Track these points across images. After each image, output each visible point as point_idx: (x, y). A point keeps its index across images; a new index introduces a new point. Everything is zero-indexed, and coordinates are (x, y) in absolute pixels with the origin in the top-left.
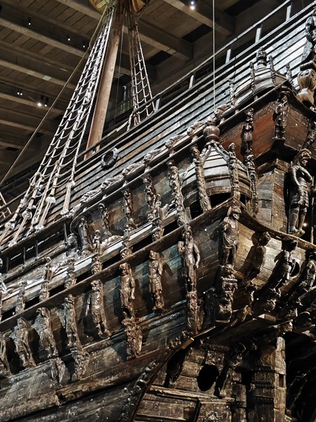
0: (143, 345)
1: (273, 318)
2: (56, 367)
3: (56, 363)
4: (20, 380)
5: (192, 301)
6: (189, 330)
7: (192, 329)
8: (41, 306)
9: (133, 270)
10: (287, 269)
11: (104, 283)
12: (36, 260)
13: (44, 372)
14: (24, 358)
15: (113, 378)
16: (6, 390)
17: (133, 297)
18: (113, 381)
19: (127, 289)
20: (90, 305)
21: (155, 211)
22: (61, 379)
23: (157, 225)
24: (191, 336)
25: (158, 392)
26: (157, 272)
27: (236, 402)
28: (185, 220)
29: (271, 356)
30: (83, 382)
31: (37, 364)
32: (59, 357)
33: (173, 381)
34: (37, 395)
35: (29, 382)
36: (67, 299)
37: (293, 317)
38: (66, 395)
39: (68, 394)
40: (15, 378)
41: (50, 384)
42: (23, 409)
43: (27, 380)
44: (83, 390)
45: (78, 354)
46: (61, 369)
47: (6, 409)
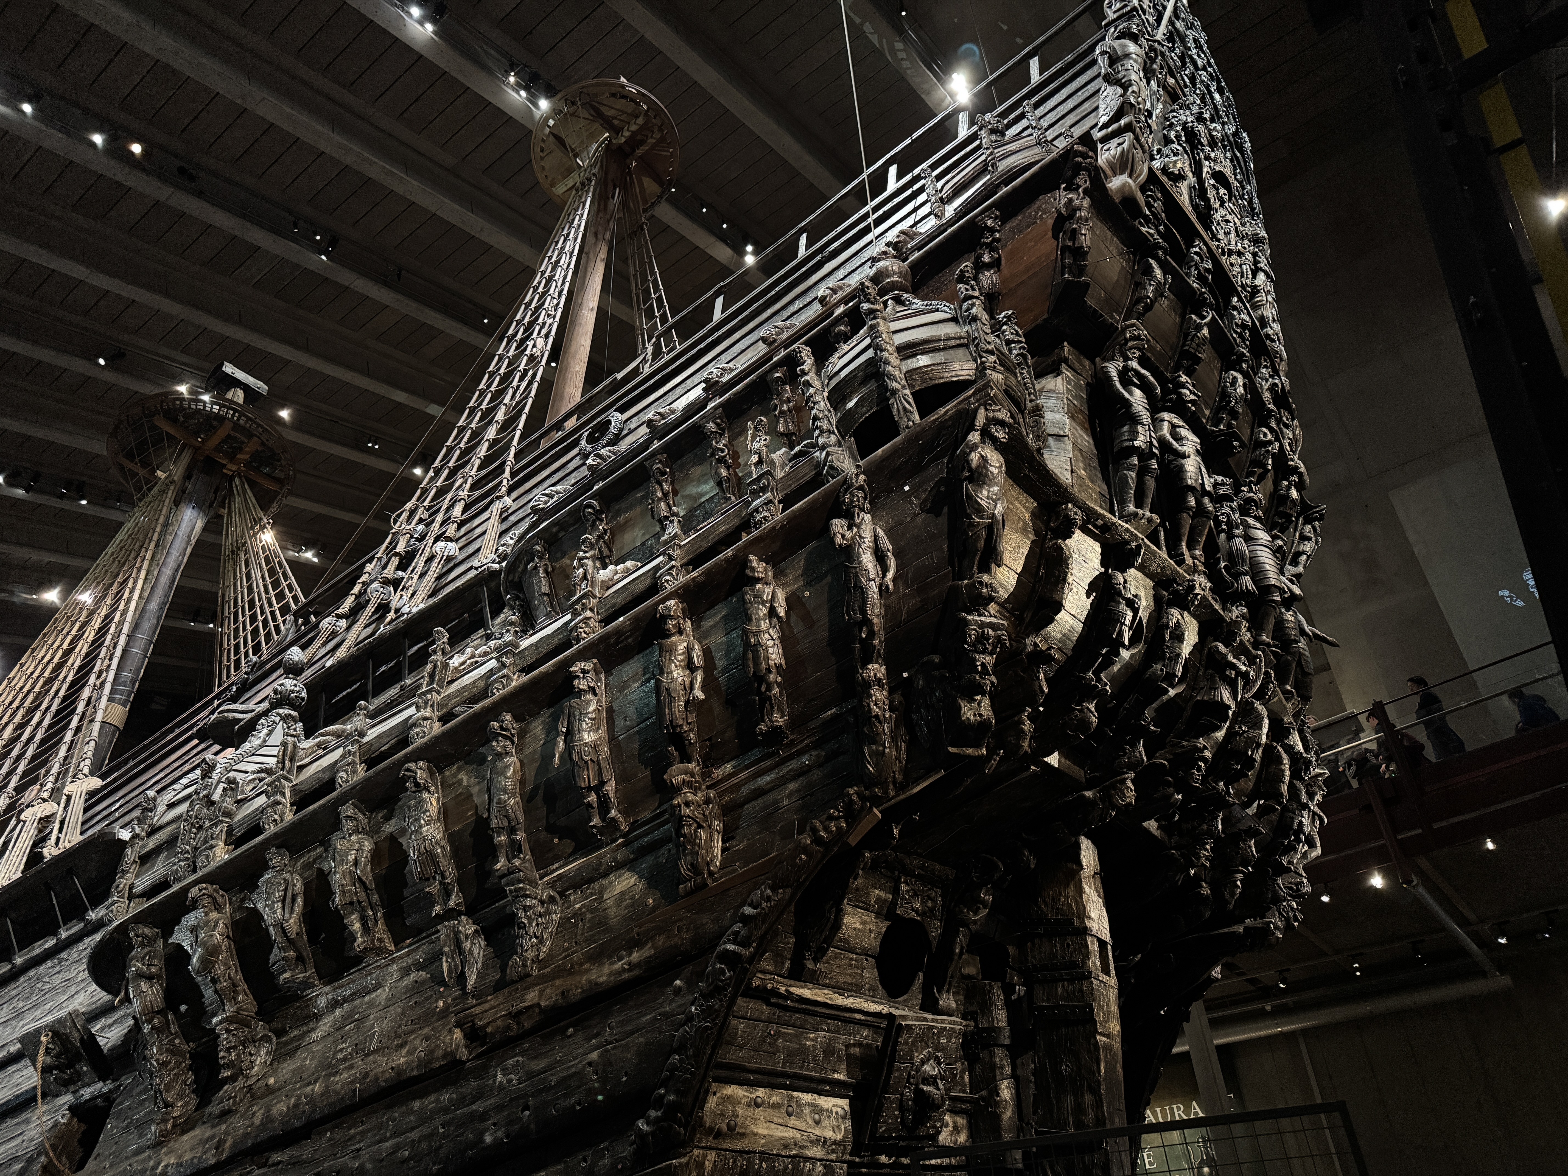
0: (724, 850)
1: (1078, 773)
2: (458, 945)
3: (457, 933)
4: (345, 1000)
5: (879, 694)
6: (868, 782)
7: (878, 780)
8: (415, 756)
9: (696, 626)
10: (1124, 615)
11: (608, 673)
12: (402, 688)
13: (420, 967)
14: (357, 926)
15: (635, 956)
16: (302, 1036)
17: (699, 694)
18: (638, 965)
19: (678, 674)
20: (569, 735)
21: (755, 458)
22: (472, 980)
23: (764, 490)
24: (876, 801)
25: (775, 992)
26: (772, 612)
27: (978, 1031)
28: (846, 464)
29: (1071, 890)
30: (542, 980)
31: (398, 942)
32: (468, 914)
33: (816, 960)
34: (398, 1036)
35: (371, 1004)
36: (495, 724)
37: (1134, 765)
38: (489, 1023)
39: (495, 1021)
40: (330, 997)
41: (437, 1001)
42: (353, 1082)
43: (367, 999)
44: (543, 1004)
45: (527, 896)
46: (471, 952)
47: (299, 1088)
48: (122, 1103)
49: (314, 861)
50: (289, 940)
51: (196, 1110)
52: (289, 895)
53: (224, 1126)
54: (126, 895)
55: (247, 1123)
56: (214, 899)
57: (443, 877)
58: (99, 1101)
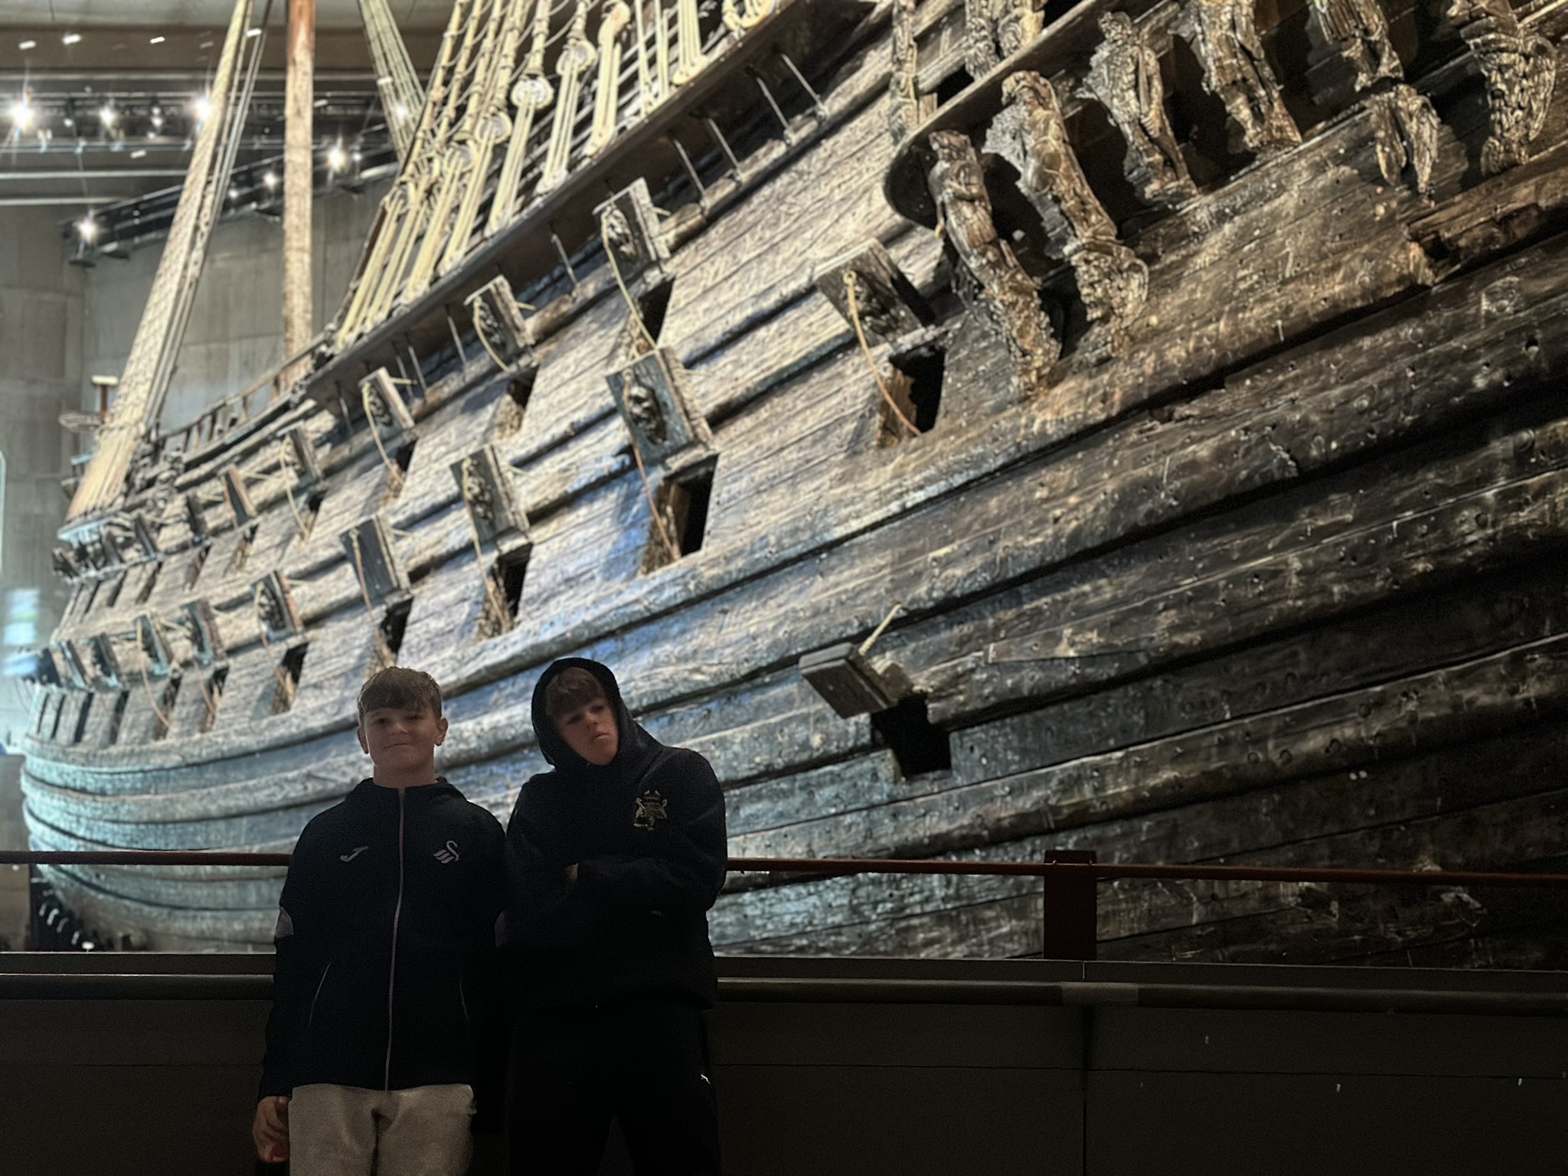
2: (1398, 126)
3: (1394, 111)
4: (1236, 212)
13: (1339, 160)
14: (1245, 114)
16: (1183, 262)
22: (1424, 176)
30: (1538, 169)
31: (1304, 127)
32: (1409, 80)
34: (1323, 257)
35: (1275, 216)
38: (1460, 235)
39: (1470, 230)
40: (1213, 209)
41: (1374, 206)
42: (1271, 318)
43: (1266, 208)
44: (1542, 203)
45: (1502, 50)
46: (1419, 136)
47: (1197, 329)
48: (956, 352)
49: (1167, 25)
50: (1151, 140)
51: (1061, 358)
52: (1143, 79)
53: (1106, 377)
54: (912, 93)
55: (1136, 371)
56: (1036, 92)
57: (1367, 32)
58: (923, 351)
